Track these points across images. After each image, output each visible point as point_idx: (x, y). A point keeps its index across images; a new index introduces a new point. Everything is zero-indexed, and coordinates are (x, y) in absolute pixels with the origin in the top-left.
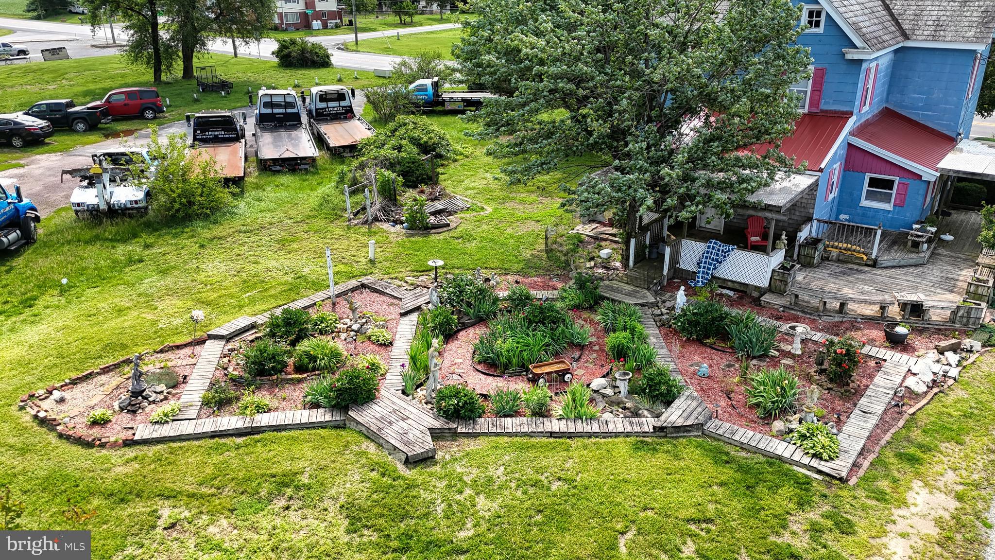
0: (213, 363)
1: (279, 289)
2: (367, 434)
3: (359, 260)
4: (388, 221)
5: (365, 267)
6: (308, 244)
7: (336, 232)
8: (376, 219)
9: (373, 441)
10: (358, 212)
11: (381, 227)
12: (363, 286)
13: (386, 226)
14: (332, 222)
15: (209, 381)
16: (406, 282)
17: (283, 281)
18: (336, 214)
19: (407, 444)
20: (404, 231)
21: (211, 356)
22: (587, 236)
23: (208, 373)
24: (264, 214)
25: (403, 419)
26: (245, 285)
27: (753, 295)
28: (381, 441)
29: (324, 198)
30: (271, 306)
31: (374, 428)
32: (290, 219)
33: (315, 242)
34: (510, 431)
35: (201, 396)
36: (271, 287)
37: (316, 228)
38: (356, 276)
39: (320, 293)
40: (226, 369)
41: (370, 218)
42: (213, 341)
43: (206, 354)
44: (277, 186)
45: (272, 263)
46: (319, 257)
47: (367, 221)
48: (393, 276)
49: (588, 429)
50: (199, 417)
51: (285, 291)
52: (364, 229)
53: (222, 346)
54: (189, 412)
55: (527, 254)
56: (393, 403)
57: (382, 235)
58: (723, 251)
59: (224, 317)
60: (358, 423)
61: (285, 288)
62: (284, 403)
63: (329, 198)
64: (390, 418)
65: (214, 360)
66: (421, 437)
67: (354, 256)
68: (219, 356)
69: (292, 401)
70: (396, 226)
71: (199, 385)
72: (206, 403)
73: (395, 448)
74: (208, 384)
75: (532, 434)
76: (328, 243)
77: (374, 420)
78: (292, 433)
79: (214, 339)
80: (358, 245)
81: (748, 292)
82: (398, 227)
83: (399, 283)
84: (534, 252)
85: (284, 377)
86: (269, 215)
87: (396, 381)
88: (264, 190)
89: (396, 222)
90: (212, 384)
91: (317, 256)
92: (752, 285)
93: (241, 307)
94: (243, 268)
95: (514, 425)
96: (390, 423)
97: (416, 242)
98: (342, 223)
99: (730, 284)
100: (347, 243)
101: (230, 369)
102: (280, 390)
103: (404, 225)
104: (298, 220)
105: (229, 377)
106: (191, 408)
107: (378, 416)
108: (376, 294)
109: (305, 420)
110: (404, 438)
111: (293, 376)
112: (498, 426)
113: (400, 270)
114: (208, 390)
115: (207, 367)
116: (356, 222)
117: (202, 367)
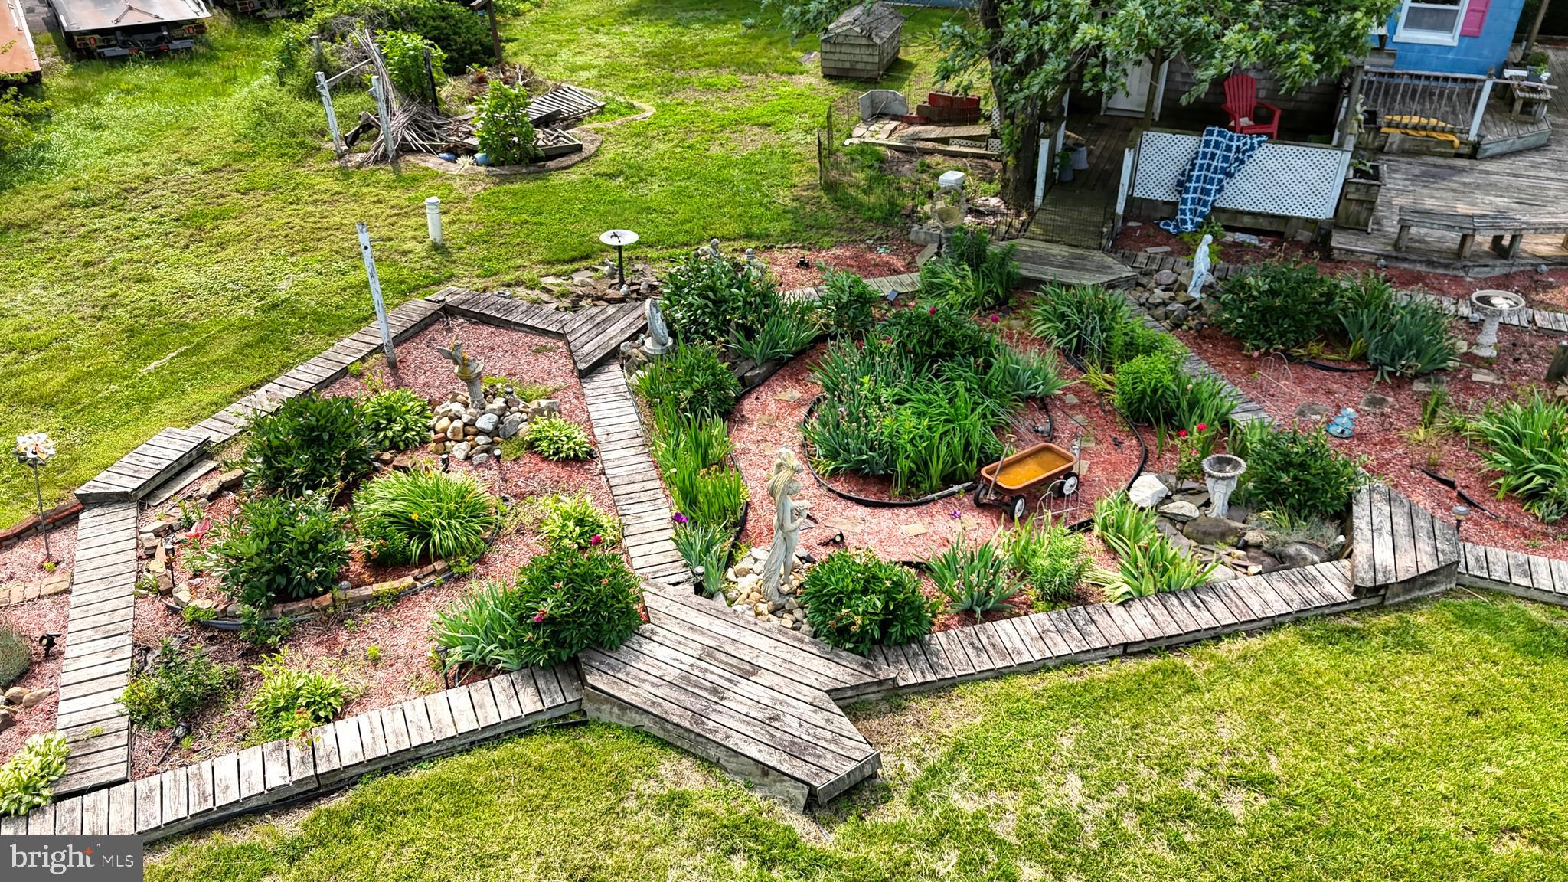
0: (120, 580)
1: (233, 341)
2: (661, 734)
3: (405, 247)
4: (435, 150)
5: (429, 262)
6: (261, 219)
7: (322, 187)
8: (405, 149)
9: (685, 752)
10: (356, 136)
11: (422, 165)
12: (448, 311)
13: (433, 162)
14: (299, 164)
15: (127, 639)
16: (548, 291)
17: (234, 319)
18: (303, 145)
19: (796, 750)
20: (482, 169)
21: (110, 559)
22: (889, 147)
23: (118, 615)
24: (119, 158)
25: (746, 676)
26: (136, 341)
27: (1299, 238)
28: (713, 752)
29: (259, 109)
30: (229, 391)
31: (677, 716)
32: (191, 163)
33: (275, 213)
34: (1026, 658)
35: (120, 694)
36: (210, 339)
37: (265, 181)
38: (416, 288)
39: (346, 342)
40: (168, 593)
41: (392, 147)
42: (98, 511)
43: (91, 553)
44: (128, 93)
45: (189, 277)
46: (304, 250)
47: (385, 155)
48: (508, 278)
49: (1205, 620)
50: (135, 770)
51: (250, 345)
52: (385, 173)
53: (132, 522)
54: (99, 759)
55: (784, 197)
56: (693, 628)
57: (433, 183)
58: (1238, 149)
59: (106, 438)
60: (625, 706)
61: (247, 336)
62: (381, 674)
63: (273, 109)
64: (709, 677)
65: (122, 568)
66: (822, 723)
67: (390, 239)
68: (132, 555)
69: (400, 664)
70: (460, 160)
71: (100, 659)
72: (142, 716)
73: (766, 769)
74: (128, 652)
75: (1082, 657)
76: (311, 214)
77: (665, 691)
78: (441, 769)
79: (102, 505)
80: (388, 211)
81: (1289, 232)
82: (464, 161)
83: (535, 294)
84: (796, 192)
85: (351, 593)
86: (132, 159)
87: (660, 559)
88: (99, 104)
89: (455, 152)
90: (141, 649)
91: (297, 247)
92: (1298, 218)
93: (146, 402)
94: (114, 296)
95: (1027, 640)
96: (714, 691)
97: (524, 194)
98: (325, 165)
99: (1247, 221)
100: (358, 211)
101: (183, 595)
102: (352, 634)
103: (478, 156)
104: (214, 165)
105: (188, 616)
106: (102, 744)
107: (672, 674)
108: (486, 330)
109: (467, 724)
110: (778, 734)
111: (376, 587)
112: (990, 649)
113: (519, 262)
114: (137, 672)
115: (106, 594)
116: (358, 158)
117: (92, 598)
